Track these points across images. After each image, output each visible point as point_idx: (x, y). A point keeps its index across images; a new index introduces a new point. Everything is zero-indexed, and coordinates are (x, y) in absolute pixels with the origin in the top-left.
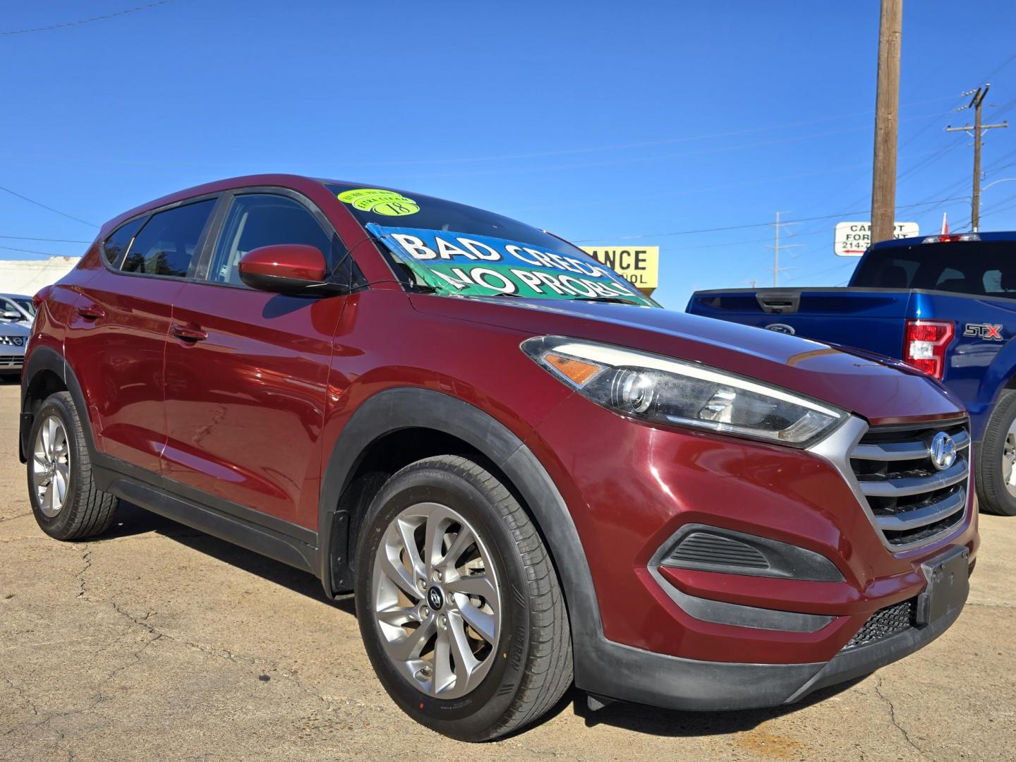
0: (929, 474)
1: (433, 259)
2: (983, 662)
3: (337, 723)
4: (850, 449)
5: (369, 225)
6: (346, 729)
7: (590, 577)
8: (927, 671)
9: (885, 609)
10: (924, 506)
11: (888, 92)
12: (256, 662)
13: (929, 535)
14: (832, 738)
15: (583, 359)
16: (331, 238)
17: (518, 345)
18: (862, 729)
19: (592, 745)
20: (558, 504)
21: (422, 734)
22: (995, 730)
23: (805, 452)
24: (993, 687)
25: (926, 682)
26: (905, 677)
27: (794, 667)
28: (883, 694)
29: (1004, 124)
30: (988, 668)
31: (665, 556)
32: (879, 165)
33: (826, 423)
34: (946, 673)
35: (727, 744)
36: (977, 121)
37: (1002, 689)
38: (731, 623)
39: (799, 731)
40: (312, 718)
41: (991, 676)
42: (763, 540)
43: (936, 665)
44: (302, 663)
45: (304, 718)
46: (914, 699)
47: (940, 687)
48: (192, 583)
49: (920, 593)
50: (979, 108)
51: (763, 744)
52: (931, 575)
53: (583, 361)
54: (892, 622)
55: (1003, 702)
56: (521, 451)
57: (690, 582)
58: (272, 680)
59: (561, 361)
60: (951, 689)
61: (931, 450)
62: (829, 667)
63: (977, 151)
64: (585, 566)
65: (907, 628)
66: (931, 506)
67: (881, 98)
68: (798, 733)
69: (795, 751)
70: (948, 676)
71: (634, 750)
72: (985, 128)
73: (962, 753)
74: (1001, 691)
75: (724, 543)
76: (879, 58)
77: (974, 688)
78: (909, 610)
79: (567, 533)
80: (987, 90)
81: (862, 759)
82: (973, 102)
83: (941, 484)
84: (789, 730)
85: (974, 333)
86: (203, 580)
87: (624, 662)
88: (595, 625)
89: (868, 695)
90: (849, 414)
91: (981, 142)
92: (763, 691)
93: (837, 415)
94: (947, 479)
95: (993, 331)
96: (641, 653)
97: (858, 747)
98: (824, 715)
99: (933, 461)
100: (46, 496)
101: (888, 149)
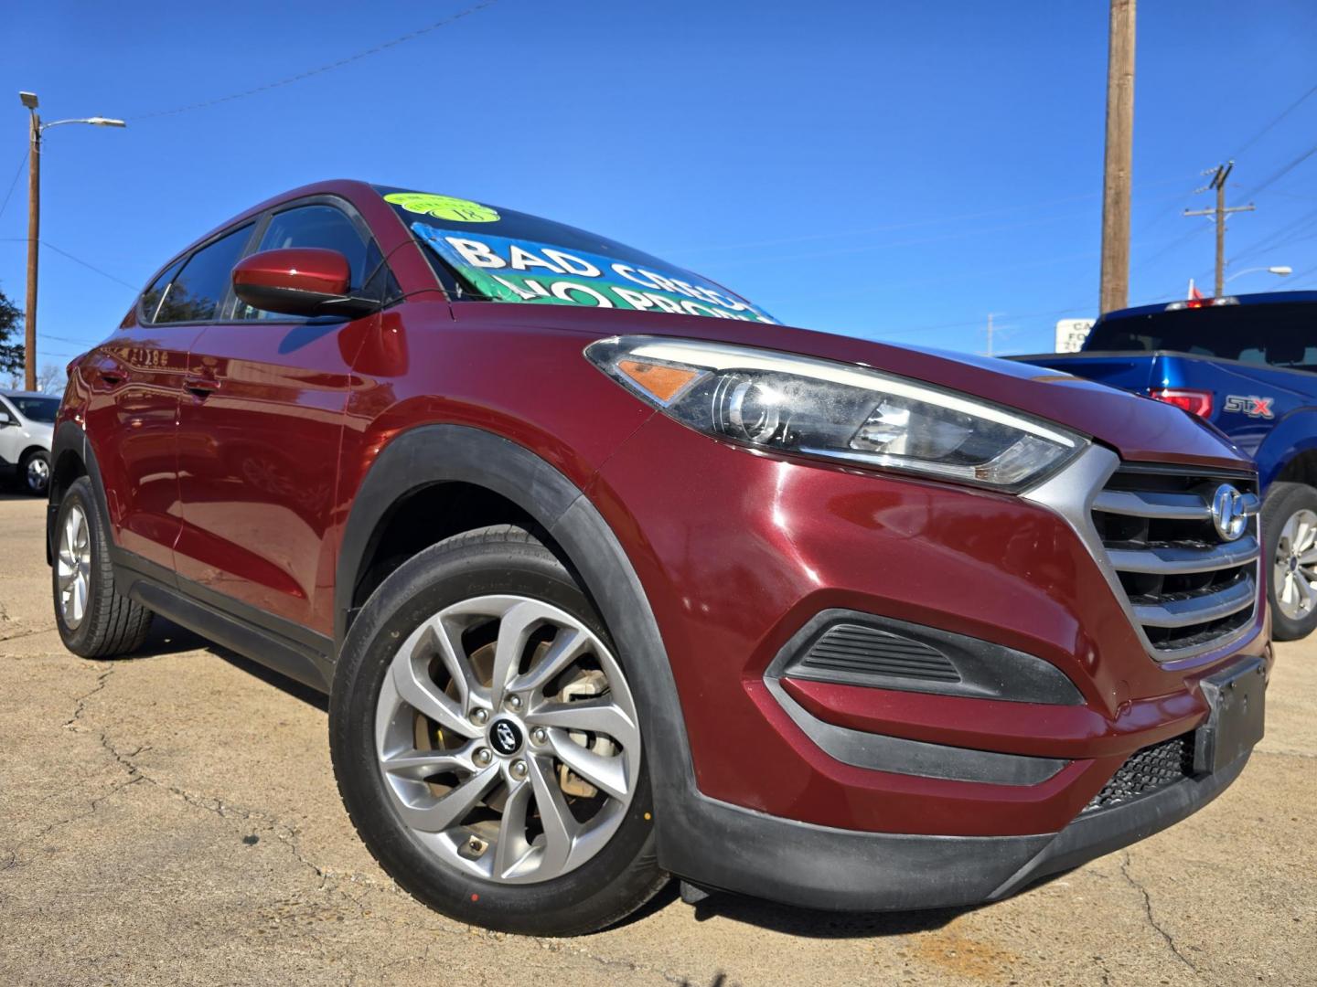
0: (1209, 546)
1: (500, 268)
2: (1272, 831)
3: (324, 910)
4: (1091, 496)
5: (416, 226)
6: (334, 920)
7: (676, 694)
8: (1193, 843)
9: (1146, 749)
10: (1202, 594)
11: (1119, 145)
12: (251, 816)
13: (1209, 639)
14: (1059, 946)
15: (671, 362)
16: (366, 243)
17: (582, 349)
18: (1105, 932)
19: (692, 951)
20: (629, 583)
21: (443, 930)
22: (1305, 935)
23: (1019, 498)
24: (1292, 868)
25: (1193, 859)
26: (1164, 851)
27: (1003, 840)
28: (1132, 877)
29: (1250, 207)
30: (1281, 840)
31: (791, 661)
32: (1109, 231)
33: (1052, 455)
34: (1221, 847)
35: (898, 954)
36: (1219, 204)
37: (1306, 872)
38: (899, 769)
39: (1008, 934)
40: (292, 902)
41: (1285, 851)
42: (951, 636)
43: (1206, 835)
44: (312, 818)
45: (280, 901)
46: (1178, 886)
47: (1216, 868)
48: (219, 711)
49: (1199, 725)
50: (1222, 189)
51: (954, 954)
52: (1216, 697)
53: (670, 366)
54: (1156, 770)
55: (1310, 891)
56: (579, 505)
57: (832, 703)
58: (259, 844)
59: (640, 369)
60: (1232, 871)
61: (1214, 509)
62: (1058, 840)
63: (1219, 237)
64: (668, 679)
65: (1178, 779)
66: (1211, 596)
67: (1112, 152)
68: (1008, 938)
69: (1001, 968)
70: (1225, 852)
71: (756, 962)
72: (1228, 212)
73: (1258, 974)
74: (1304, 875)
75: (888, 641)
76: (1108, 105)
77: (1264, 869)
78: (1181, 752)
79: (642, 627)
80: (1230, 168)
81: (1106, 983)
82: (1214, 182)
83: (1227, 562)
84: (993, 932)
85: (1238, 407)
86: (234, 707)
87: (729, 830)
88: (684, 772)
89: (1111, 878)
90: (1089, 442)
91: (1225, 227)
92: (952, 880)
93: (1070, 443)
94: (1235, 556)
95: (1262, 406)
96: (753, 816)
97: (1099, 962)
98: (1046, 908)
99: (1216, 526)
100: (71, 603)
101: (1119, 213)
